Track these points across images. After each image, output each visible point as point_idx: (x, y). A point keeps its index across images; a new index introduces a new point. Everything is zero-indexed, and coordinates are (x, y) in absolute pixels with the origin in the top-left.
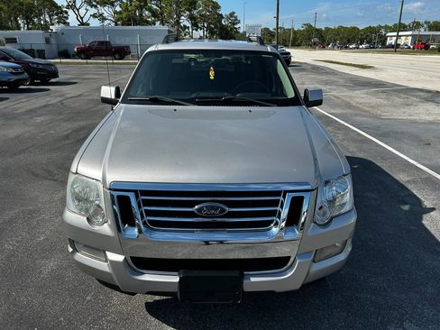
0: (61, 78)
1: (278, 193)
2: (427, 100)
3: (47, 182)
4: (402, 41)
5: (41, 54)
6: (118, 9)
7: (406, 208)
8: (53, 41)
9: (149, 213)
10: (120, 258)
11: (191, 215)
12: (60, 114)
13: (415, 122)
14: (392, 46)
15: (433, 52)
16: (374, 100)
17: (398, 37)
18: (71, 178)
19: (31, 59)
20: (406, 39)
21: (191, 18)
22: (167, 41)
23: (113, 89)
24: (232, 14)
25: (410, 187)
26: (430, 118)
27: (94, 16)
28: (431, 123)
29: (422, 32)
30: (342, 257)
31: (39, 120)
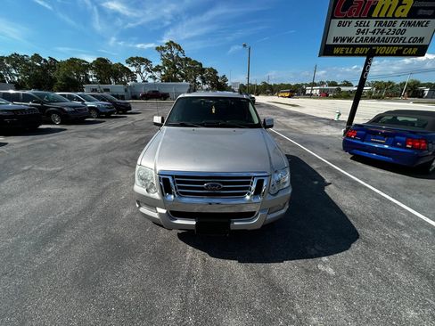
0: (133, 110)
1: (250, 178)
2: (327, 124)
3: (125, 167)
4: (314, 92)
5: (122, 97)
6: (163, 73)
7: (316, 182)
8: (129, 90)
9: (180, 187)
10: (164, 211)
11: (203, 189)
12: (132, 129)
13: (321, 136)
14: (308, 95)
15: (331, 98)
16: (300, 124)
17: (312, 90)
18: (138, 167)
19: (117, 100)
20: (316, 91)
21: (202, 78)
22: (189, 92)
23: (160, 118)
24: (224, 76)
25: (319, 171)
26: (329, 134)
27: (150, 77)
28: (329, 136)
29: (325, 87)
30: (283, 211)
31: (121, 133)
